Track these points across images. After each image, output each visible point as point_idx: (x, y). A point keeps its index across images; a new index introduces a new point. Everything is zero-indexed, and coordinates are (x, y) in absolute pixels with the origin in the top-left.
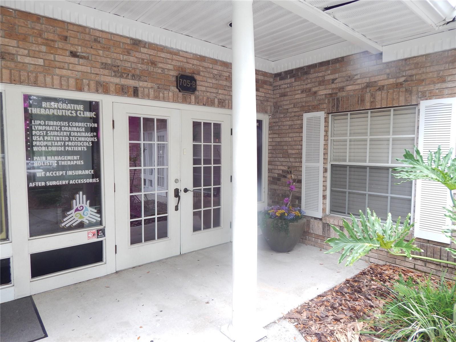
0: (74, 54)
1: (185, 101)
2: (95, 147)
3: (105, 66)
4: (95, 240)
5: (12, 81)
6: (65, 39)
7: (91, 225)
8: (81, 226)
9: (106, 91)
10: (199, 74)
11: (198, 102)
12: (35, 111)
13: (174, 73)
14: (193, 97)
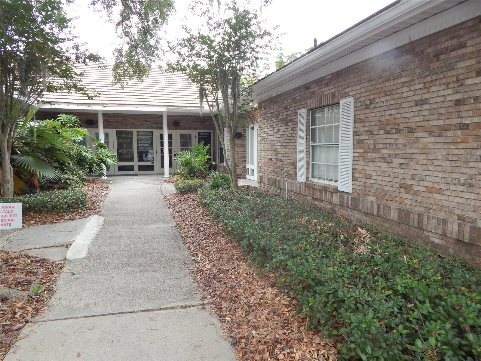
0: (146, 121)
1: (176, 129)
2: (152, 142)
3: (153, 123)
4: (152, 165)
5: (134, 129)
6: (144, 118)
7: (151, 161)
8: (149, 161)
9: (154, 129)
10: (181, 121)
11: (180, 129)
12: (139, 134)
13: (173, 122)
14: (179, 128)
